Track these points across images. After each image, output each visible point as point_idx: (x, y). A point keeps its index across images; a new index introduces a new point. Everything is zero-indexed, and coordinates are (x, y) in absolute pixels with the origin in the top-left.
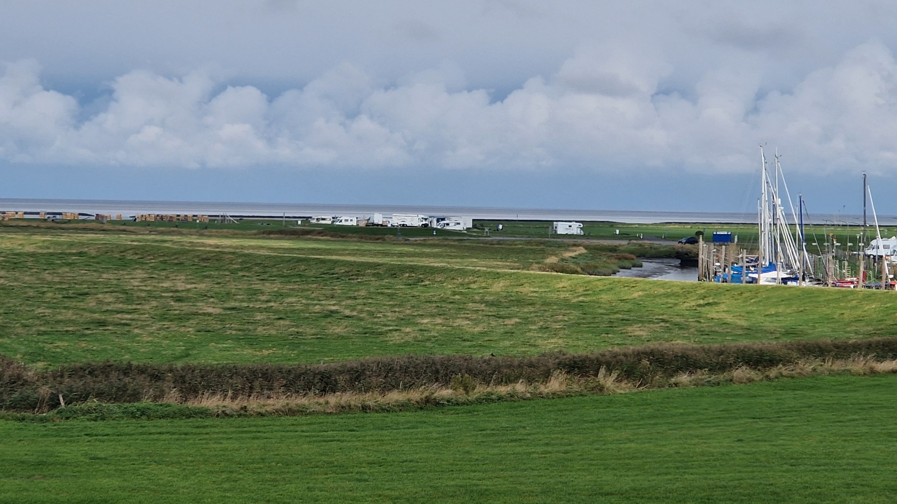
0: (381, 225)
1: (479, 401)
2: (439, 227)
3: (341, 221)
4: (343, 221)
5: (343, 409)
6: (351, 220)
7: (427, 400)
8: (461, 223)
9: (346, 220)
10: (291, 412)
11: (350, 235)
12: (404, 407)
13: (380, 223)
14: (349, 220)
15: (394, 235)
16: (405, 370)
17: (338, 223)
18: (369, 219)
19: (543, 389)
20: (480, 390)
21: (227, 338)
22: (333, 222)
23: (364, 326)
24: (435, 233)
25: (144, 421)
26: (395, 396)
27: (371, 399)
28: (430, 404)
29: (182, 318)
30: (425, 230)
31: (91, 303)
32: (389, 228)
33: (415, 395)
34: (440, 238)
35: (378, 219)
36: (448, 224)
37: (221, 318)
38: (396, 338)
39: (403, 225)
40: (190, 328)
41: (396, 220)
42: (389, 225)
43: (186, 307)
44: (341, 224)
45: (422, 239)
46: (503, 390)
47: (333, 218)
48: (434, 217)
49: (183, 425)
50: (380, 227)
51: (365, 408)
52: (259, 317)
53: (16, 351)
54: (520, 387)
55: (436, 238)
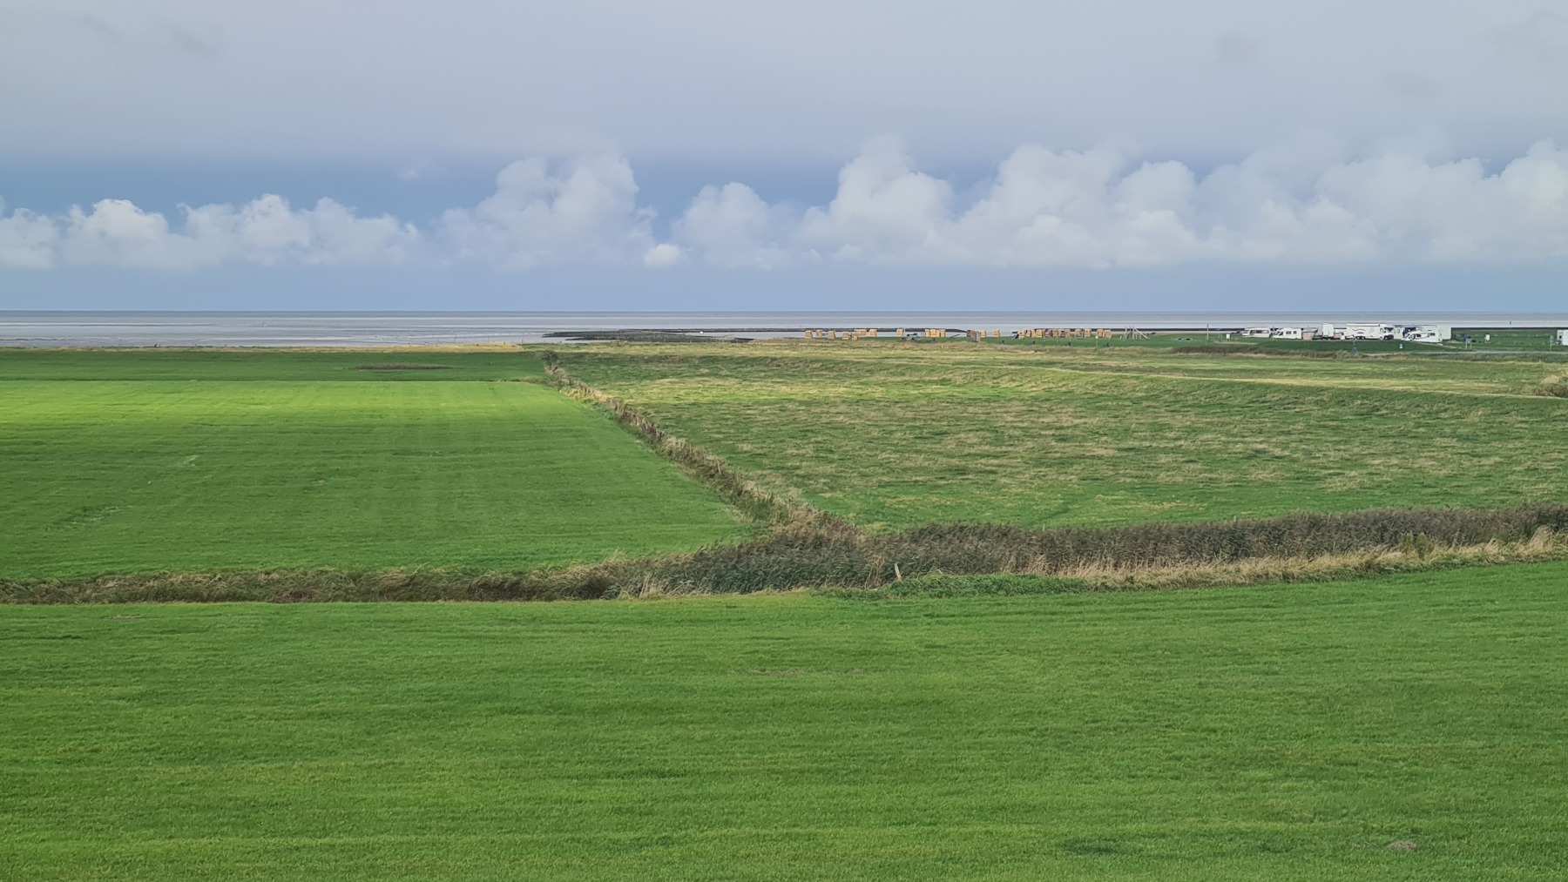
0: (1332, 338)
1: (1437, 567)
2: (1407, 339)
3: (1282, 334)
4: (1285, 334)
5: (1258, 579)
6: (1295, 332)
7: (1369, 566)
8: (1437, 332)
9: (1288, 333)
10: (1191, 583)
11: (1292, 351)
12: (1338, 575)
13: (1331, 335)
14: (1292, 331)
15: (1349, 350)
16: (1342, 527)
17: (1277, 337)
18: (1317, 331)
19: (1522, 550)
20: (1438, 552)
21: (1119, 488)
22: (1271, 335)
23: (1297, 470)
24: (1401, 347)
25: (1001, 597)
26: (1326, 561)
27: (1295, 565)
28: (1372, 570)
29: (1064, 463)
30: (1389, 343)
31: (950, 444)
32: (1342, 341)
33: (1354, 560)
34: (1409, 353)
35: (1328, 330)
36: (1419, 336)
37: (1113, 463)
38: (1337, 484)
39: (1361, 337)
40: (1072, 477)
41: (1351, 332)
42: (1343, 338)
43: (1070, 449)
44: (1281, 337)
45: (1385, 354)
46: (1469, 552)
47: (1272, 330)
48: (1401, 326)
49: (1049, 600)
50: (1329, 340)
51: (1286, 577)
52: (1163, 459)
53: (848, 508)
54: (1492, 549)
55: (1402, 353)
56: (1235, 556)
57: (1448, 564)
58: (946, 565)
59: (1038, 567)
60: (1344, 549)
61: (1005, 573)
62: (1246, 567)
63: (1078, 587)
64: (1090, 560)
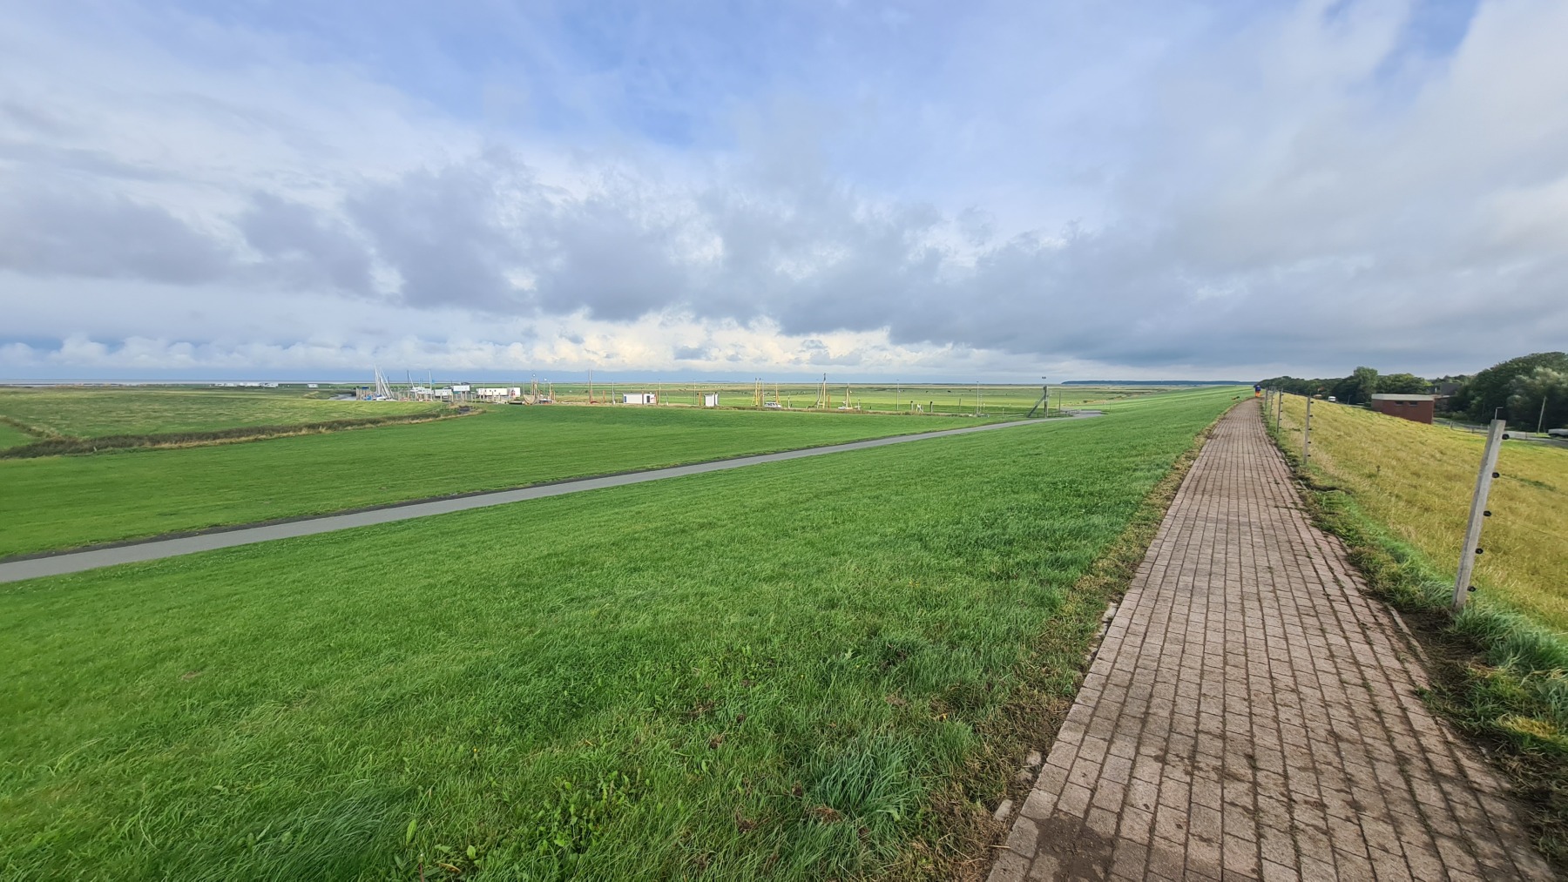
13: (243, 385)
14: (231, 384)
16: (248, 431)
19: (300, 433)
20: (276, 435)
21: (175, 424)
23: (233, 417)
25: (135, 453)
26: (243, 439)
27: (233, 440)
28: (256, 440)
29: (156, 418)
30: (260, 387)
31: (114, 414)
32: (246, 387)
33: (251, 438)
34: (266, 389)
36: (269, 385)
37: (173, 417)
38: (246, 420)
39: (252, 386)
40: (159, 422)
43: (158, 414)
44: (227, 386)
45: (259, 390)
46: (285, 434)
47: (225, 384)
48: (264, 383)
49: (154, 453)
51: (231, 443)
52: (190, 416)
53: (75, 432)
55: (264, 389)
56: (214, 439)
57: (279, 438)
58: (113, 446)
59: (148, 445)
60: (248, 436)
61: (135, 447)
62: (218, 441)
63: (163, 449)
64: (167, 442)
